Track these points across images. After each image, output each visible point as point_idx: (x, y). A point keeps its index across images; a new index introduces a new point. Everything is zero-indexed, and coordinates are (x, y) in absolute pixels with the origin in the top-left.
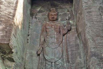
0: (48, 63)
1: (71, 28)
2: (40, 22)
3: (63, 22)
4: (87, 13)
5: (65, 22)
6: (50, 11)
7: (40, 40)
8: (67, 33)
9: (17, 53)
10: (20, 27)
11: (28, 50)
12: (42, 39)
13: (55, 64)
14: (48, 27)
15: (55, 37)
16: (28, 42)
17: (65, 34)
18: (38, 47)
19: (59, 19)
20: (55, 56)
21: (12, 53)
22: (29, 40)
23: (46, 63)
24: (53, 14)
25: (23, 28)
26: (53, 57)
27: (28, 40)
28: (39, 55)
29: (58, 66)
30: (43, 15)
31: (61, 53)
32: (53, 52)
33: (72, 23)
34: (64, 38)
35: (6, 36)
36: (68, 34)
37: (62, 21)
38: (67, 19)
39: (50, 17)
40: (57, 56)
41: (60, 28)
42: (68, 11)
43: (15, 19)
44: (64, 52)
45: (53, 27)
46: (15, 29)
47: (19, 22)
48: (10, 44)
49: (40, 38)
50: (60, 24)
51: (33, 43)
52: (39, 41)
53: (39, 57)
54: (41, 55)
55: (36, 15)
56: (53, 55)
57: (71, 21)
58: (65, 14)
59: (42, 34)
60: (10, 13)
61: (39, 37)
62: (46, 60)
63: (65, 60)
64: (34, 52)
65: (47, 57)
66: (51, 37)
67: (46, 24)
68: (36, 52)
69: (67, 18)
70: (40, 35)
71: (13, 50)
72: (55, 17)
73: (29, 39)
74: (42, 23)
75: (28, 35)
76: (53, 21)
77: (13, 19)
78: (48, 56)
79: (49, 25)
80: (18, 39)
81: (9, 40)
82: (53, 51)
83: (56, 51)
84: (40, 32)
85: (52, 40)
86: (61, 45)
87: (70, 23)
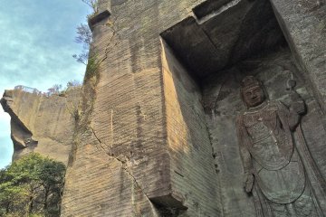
0: (279, 209)
1: (305, 106)
2: (228, 118)
3: (282, 99)
4: (318, 67)
5: (285, 98)
6: (243, 85)
7: (242, 159)
8: (299, 122)
9: (197, 205)
10: (186, 150)
11: (224, 189)
12: (246, 156)
13: (294, 206)
14: (249, 124)
15: (272, 142)
16: (217, 171)
17: (296, 126)
18: (242, 175)
19: (271, 95)
20: (288, 187)
21: (186, 208)
22: (219, 165)
23: (273, 210)
24: (251, 90)
25: (196, 147)
26: (285, 192)
27: (216, 166)
28: (250, 194)
29: (306, 211)
30: (230, 101)
31: (302, 176)
32: (281, 177)
33: (305, 92)
34: (296, 137)
35: (162, 181)
36: (305, 124)
37: (278, 97)
38: (288, 89)
39: (246, 98)
40: (294, 186)
41: (277, 117)
42: (285, 69)
43: (170, 142)
44: (309, 172)
45: (261, 119)
46: (175, 160)
47: (181, 141)
48: (174, 194)
49: (241, 154)
50: (274, 106)
51: (228, 169)
52: (241, 162)
53: (252, 198)
54: (255, 194)
55: (217, 106)
56: (284, 186)
57: (299, 91)
58: (281, 79)
59: (241, 144)
60: (158, 133)
61: (238, 151)
62: (270, 202)
63: (317, 192)
64: (239, 190)
65: (271, 196)
66: (265, 145)
67: (244, 117)
68: (242, 190)
69: (288, 86)
70: (238, 148)
71: (185, 204)
72: (259, 94)
73: (218, 163)
74: (234, 119)
75: (214, 156)
76: (257, 104)
77: (165, 143)
78: (271, 192)
79: (250, 119)
80: (191, 176)
81: (170, 187)
82: (280, 175)
83: (288, 173)
84: (236, 139)
85: (267, 151)
86: (294, 155)
87: (299, 96)
